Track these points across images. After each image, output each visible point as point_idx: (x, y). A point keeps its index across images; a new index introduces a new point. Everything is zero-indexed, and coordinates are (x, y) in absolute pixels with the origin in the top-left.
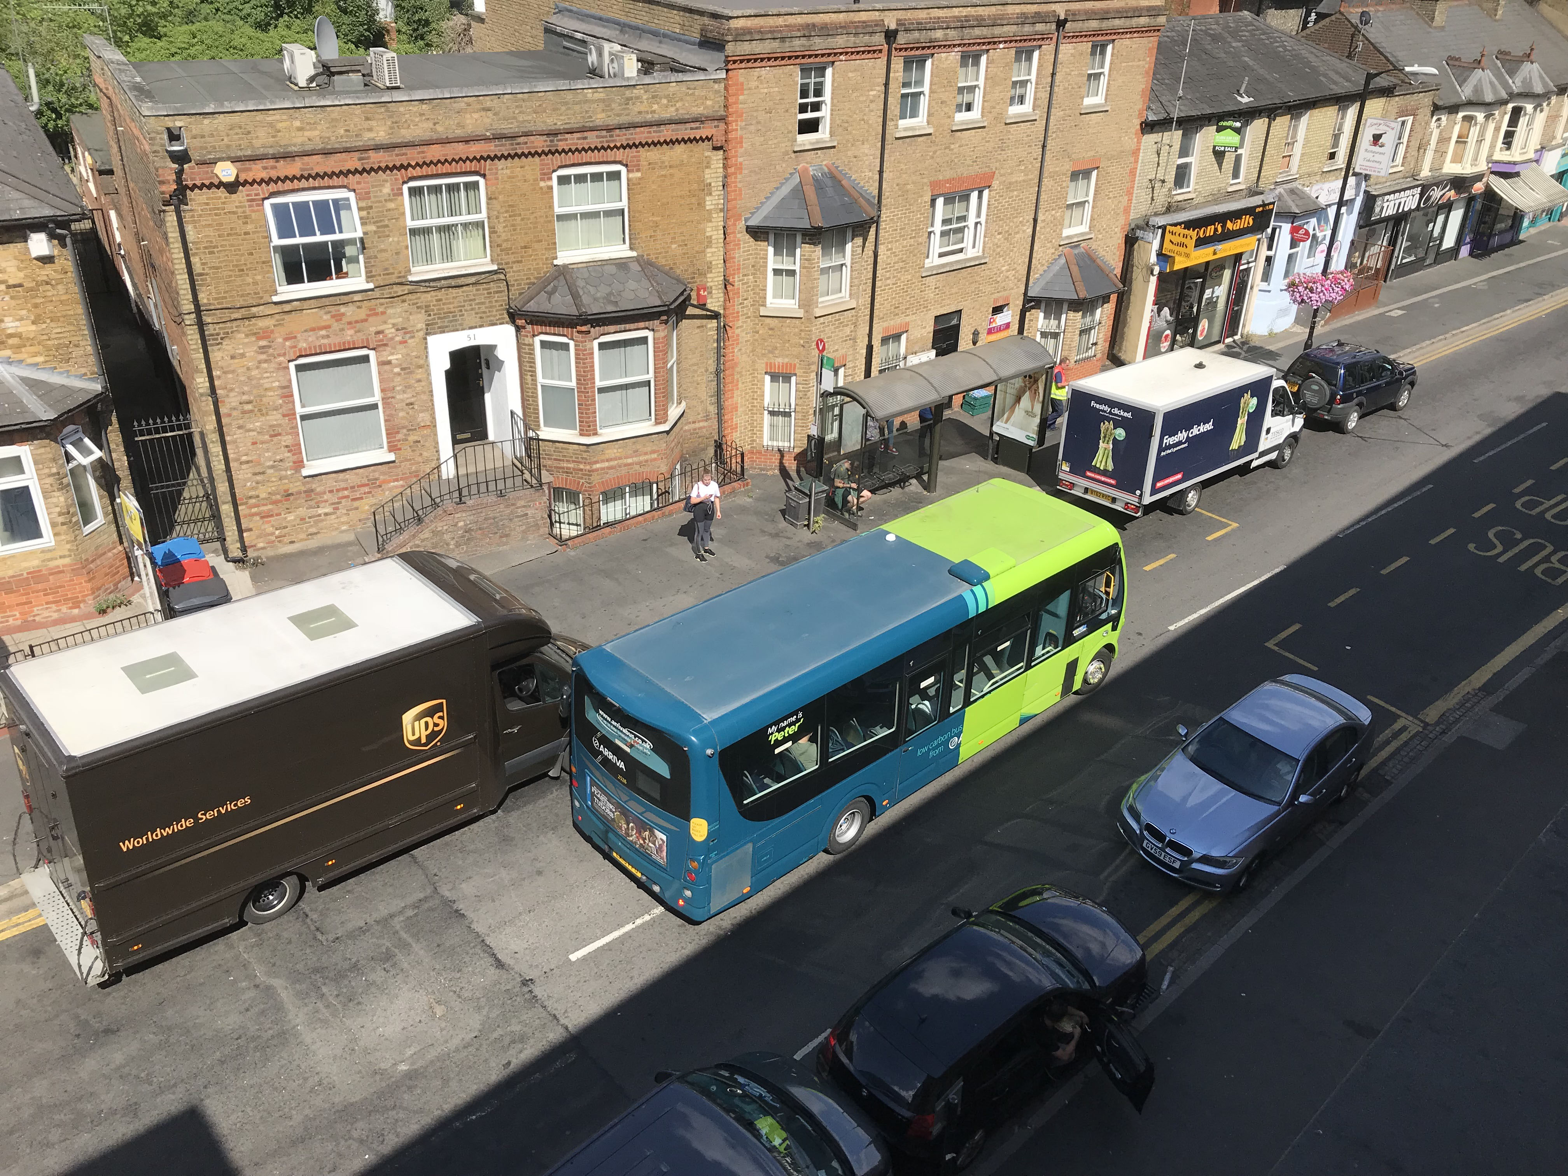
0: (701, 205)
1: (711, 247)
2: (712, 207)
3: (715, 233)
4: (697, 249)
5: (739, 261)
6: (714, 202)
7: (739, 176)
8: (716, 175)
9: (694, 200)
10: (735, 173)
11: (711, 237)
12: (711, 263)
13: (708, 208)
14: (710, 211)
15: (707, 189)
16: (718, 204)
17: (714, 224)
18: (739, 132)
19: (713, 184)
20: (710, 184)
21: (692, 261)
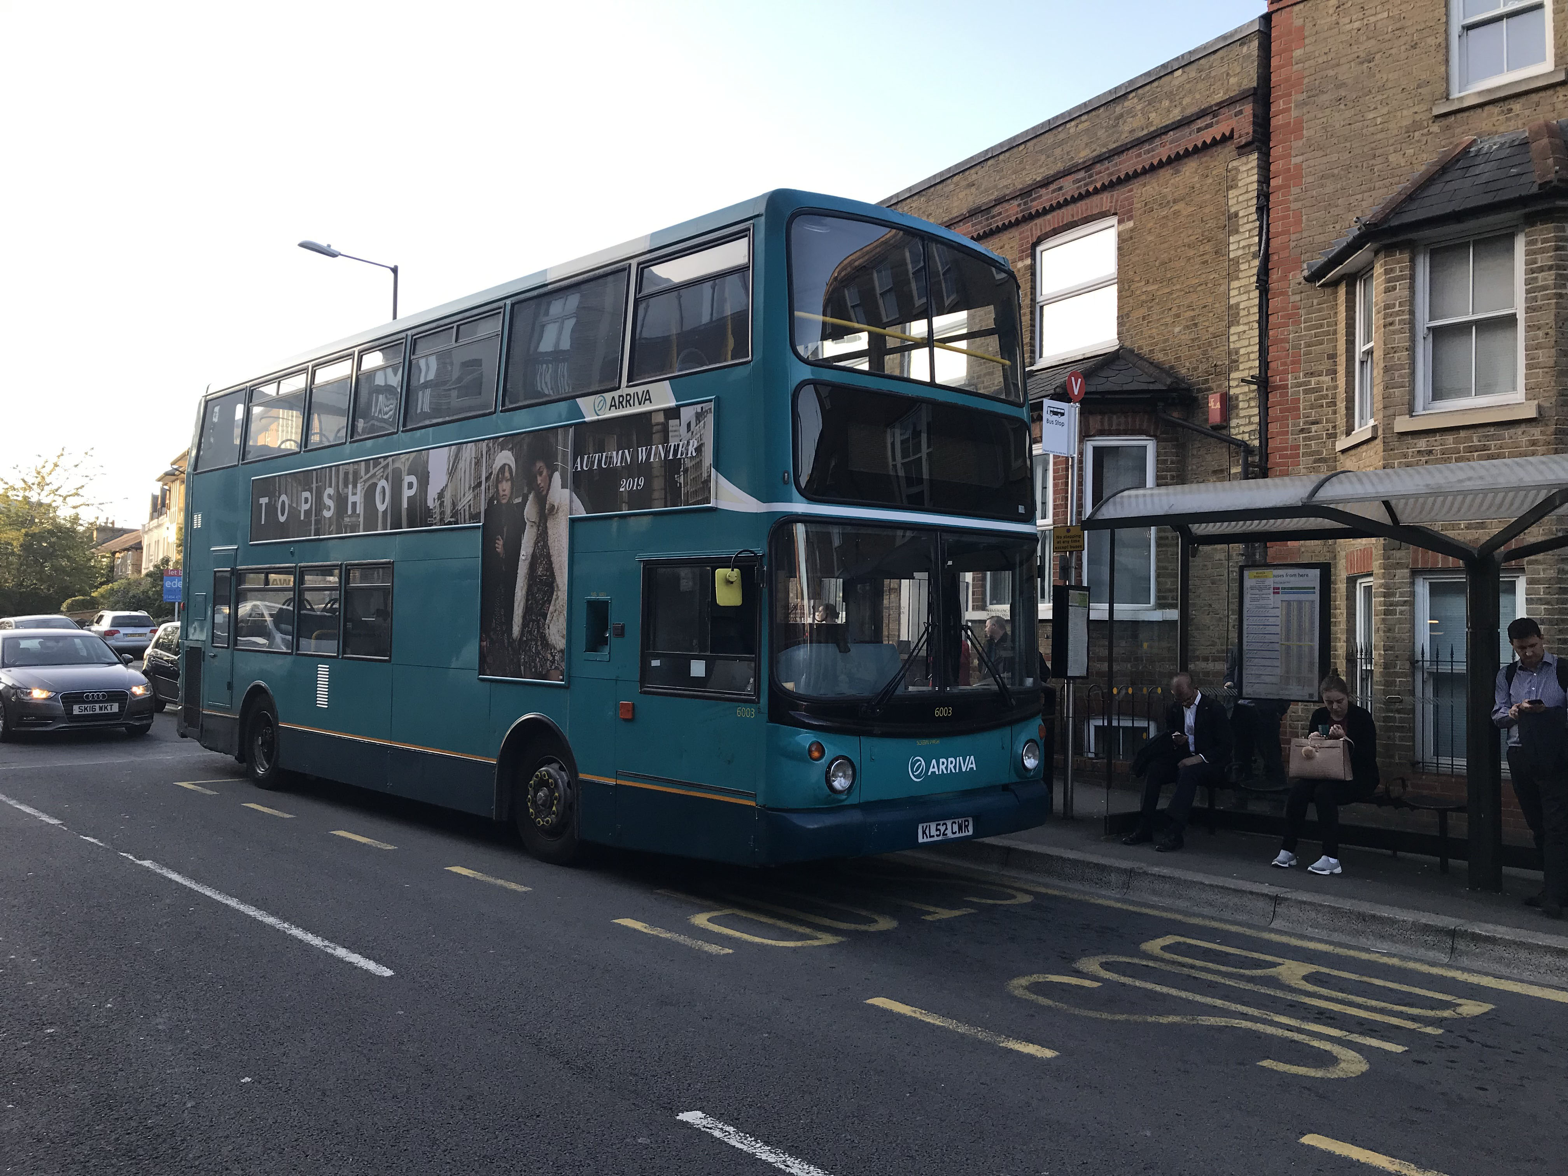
0: (1221, 250)
1: (1238, 324)
2: (1240, 252)
3: (1245, 297)
4: (1211, 330)
5: (1297, 347)
6: (1242, 244)
7: (1294, 190)
8: (1246, 197)
9: (1208, 247)
10: (1286, 186)
11: (1238, 304)
12: (1237, 353)
13: (1232, 256)
14: (1236, 262)
15: (1231, 222)
16: (1249, 246)
17: (1243, 282)
18: (1294, 113)
19: (1241, 214)
20: (1236, 215)
21: (1205, 353)
